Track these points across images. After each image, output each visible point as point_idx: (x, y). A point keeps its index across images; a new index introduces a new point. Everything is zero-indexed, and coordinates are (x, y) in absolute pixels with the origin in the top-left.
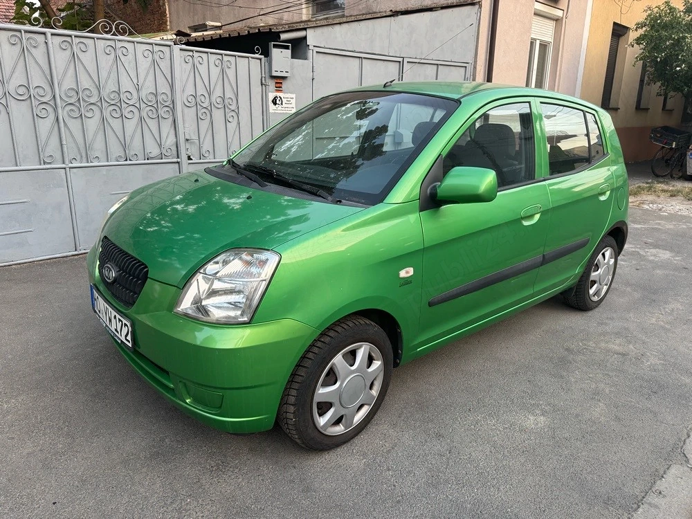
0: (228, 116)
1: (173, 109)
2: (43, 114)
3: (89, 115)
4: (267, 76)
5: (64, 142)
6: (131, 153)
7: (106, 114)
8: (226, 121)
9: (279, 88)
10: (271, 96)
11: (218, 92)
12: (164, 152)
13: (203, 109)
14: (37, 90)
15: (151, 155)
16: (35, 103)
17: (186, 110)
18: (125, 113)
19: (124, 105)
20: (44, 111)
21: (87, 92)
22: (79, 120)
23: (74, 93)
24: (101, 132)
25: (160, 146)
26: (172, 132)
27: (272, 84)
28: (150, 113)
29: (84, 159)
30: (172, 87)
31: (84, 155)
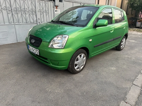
0: (47, 14)
1: (36, 12)
2: (9, 13)
3: (19, 13)
4: (54, 5)
5: (14, 19)
6: (27, 21)
7: (22, 13)
8: (46, 15)
9: (57, 8)
10: (55, 10)
11: (44, 9)
12: (34, 21)
13: (42, 13)
14: (8, 8)
15: (32, 22)
16: (8, 10)
17: (38, 12)
18: (26, 13)
19: (26, 11)
20: (9, 12)
21: (18, 8)
22: (17, 14)
23: (15, 9)
24: (21, 17)
25: (33, 20)
26: (36, 17)
27: (55, 7)
28: (31, 13)
29: (18, 23)
30: (35, 7)
31: (18, 22)
